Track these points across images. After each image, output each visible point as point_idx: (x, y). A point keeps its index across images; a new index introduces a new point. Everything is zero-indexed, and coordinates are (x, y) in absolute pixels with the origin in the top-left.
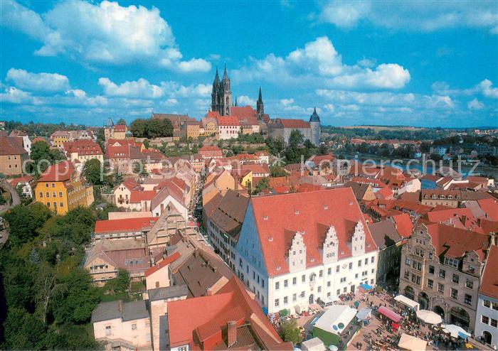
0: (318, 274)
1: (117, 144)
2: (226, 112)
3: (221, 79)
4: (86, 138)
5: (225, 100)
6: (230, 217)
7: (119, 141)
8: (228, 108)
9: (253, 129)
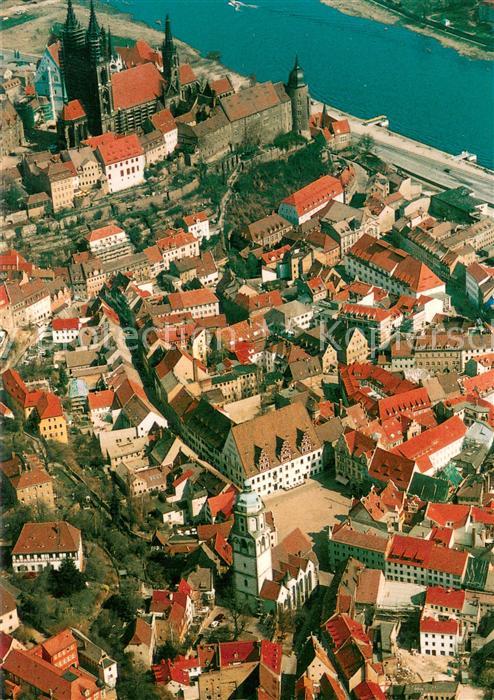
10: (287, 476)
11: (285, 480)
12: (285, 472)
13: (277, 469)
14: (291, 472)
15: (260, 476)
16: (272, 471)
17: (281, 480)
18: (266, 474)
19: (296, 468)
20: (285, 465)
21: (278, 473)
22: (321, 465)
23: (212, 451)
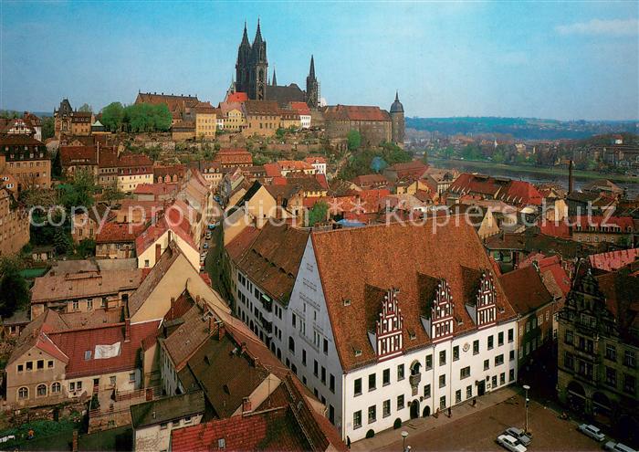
0: (423, 362)
1: (76, 144)
2: (258, 93)
3: (251, 41)
4: (23, 132)
5: (258, 76)
6: (273, 265)
7: (80, 138)
8: (261, 88)
9: (302, 121)
10: (442, 379)
11: (437, 392)
12: (438, 370)
13: (420, 356)
14: (452, 369)
15: (378, 370)
16: (407, 360)
17: (427, 389)
18: (392, 365)
19: (461, 363)
20: (440, 348)
21: (422, 369)
22: (514, 364)
23: (269, 310)
